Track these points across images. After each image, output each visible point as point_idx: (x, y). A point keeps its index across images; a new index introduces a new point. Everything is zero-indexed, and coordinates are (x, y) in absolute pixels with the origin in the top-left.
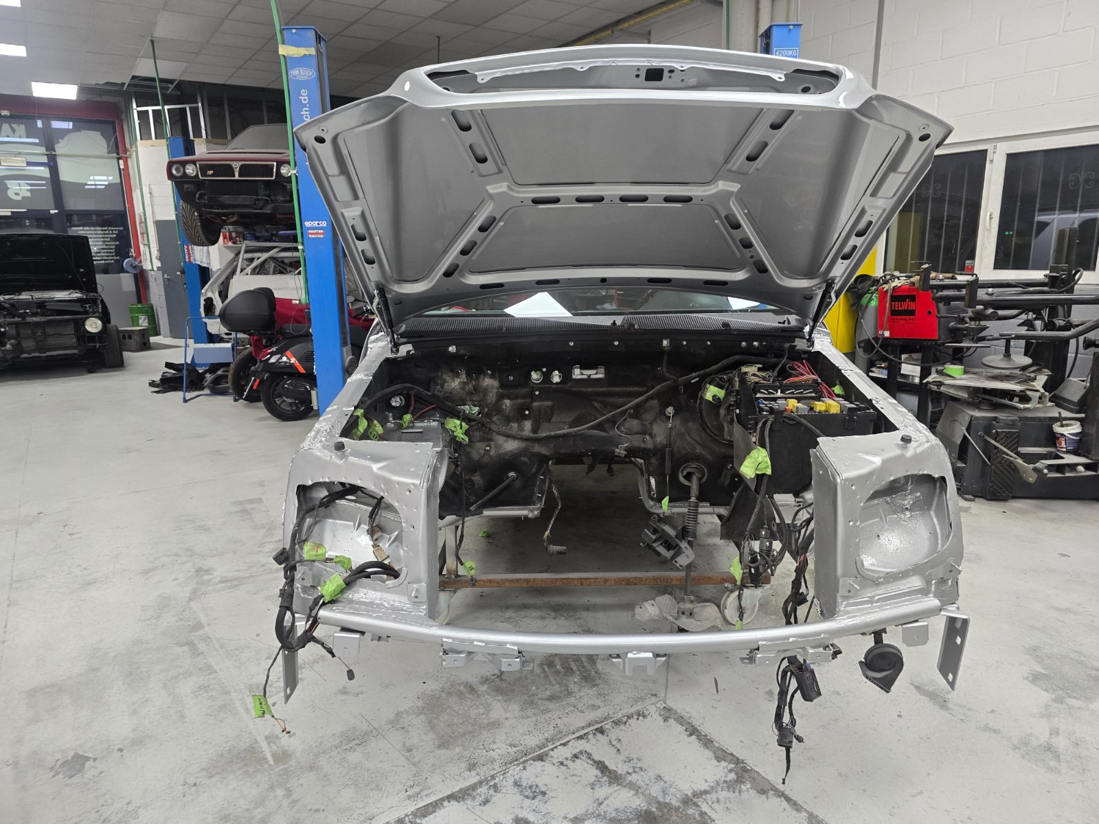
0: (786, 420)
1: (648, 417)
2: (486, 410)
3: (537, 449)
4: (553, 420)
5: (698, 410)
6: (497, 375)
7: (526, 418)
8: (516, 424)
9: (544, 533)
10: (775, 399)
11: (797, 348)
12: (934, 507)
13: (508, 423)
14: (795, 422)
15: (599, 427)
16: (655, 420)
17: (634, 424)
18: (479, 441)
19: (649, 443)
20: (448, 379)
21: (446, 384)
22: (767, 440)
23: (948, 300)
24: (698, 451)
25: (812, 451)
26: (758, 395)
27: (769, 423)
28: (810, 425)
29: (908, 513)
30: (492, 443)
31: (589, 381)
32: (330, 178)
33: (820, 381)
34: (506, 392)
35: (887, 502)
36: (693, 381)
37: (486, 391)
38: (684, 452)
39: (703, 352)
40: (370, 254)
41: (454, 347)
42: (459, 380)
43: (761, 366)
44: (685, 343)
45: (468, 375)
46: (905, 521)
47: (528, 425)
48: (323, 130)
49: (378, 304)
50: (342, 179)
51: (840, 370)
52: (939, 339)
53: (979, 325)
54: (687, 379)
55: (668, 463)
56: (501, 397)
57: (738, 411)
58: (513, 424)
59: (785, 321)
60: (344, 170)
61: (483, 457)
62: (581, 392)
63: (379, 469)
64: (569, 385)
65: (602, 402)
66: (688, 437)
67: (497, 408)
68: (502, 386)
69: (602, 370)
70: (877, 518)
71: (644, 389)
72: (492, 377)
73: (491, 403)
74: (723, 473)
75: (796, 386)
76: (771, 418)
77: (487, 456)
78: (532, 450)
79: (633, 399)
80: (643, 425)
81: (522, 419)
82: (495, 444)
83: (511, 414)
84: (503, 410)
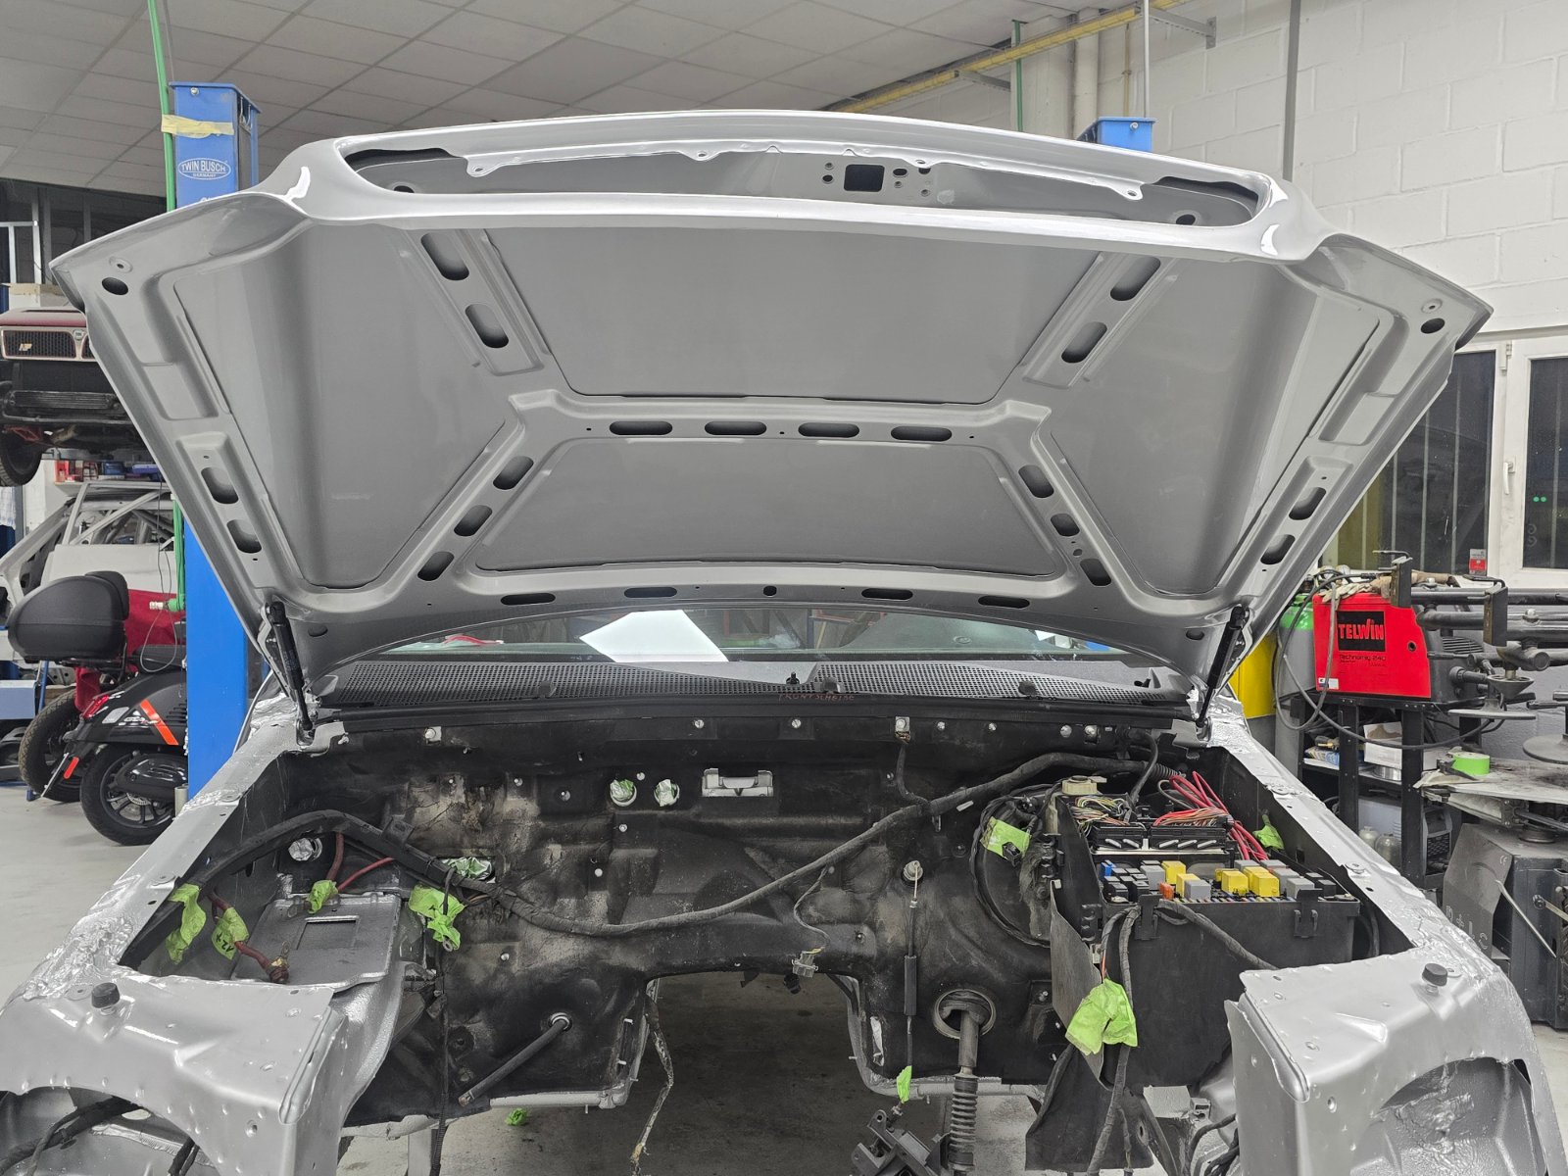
0: (1166, 918)
1: (867, 883)
2: (506, 868)
3: (618, 957)
4: (658, 889)
5: (973, 872)
6: (535, 791)
7: (596, 884)
8: (573, 901)
9: (633, 1149)
10: (1137, 861)
11: (1176, 740)
12: (1501, 1127)
13: (555, 899)
14: (1184, 922)
15: (760, 906)
16: (881, 890)
17: (836, 899)
18: (485, 941)
19: (869, 945)
20: (422, 797)
21: (418, 810)
22: (1125, 964)
23: (1447, 626)
24: (974, 962)
25: (1230, 1005)
26: (1102, 851)
27: (1128, 924)
28: (1219, 930)
29: (1445, 1143)
30: (517, 944)
31: (739, 803)
32: (145, 369)
33: (1231, 819)
34: (553, 827)
35: (1399, 1118)
36: (961, 808)
37: (508, 825)
38: (944, 965)
39: (981, 745)
40: (249, 530)
41: (438, 729)
42: (449, 800)
43: (1104, 780)
44: (941, 725)
45: (470, 789)
46: (1441, 1163)
47: (600, 901)
48: (120, 266)
49: (272, 634)
50: (175, 371)
51: (1270, 793)
52: (1434, 698)
53: (1514, 678)
54: (948, 801)
55: (909, 991)
56: (541, 839)
57: (1058, 884)
58: (566, 901)
59: (1148, 681)
60: (176, 352)
61: (494, 977)
62: (721, 827)
63: (188, 1062)
64: (694, 810)
65: (765, 850)
66: (952, 931)
67: (530, 863)
68: (544, 814)
69: (766, 778)
70: (1378, 1156)
71: (857, 821)
72: (524, 792)
73: (518, 852)
74: (1030, 1012)
75: (1181, 833)
76: (1133, 912)
77: (502, 977)
78: (607, 961)
79: (834, 844)
80: (855, 901)
81: (587, 888)
82: (523, 947)
83: (562, 878)
84: (544, 869)
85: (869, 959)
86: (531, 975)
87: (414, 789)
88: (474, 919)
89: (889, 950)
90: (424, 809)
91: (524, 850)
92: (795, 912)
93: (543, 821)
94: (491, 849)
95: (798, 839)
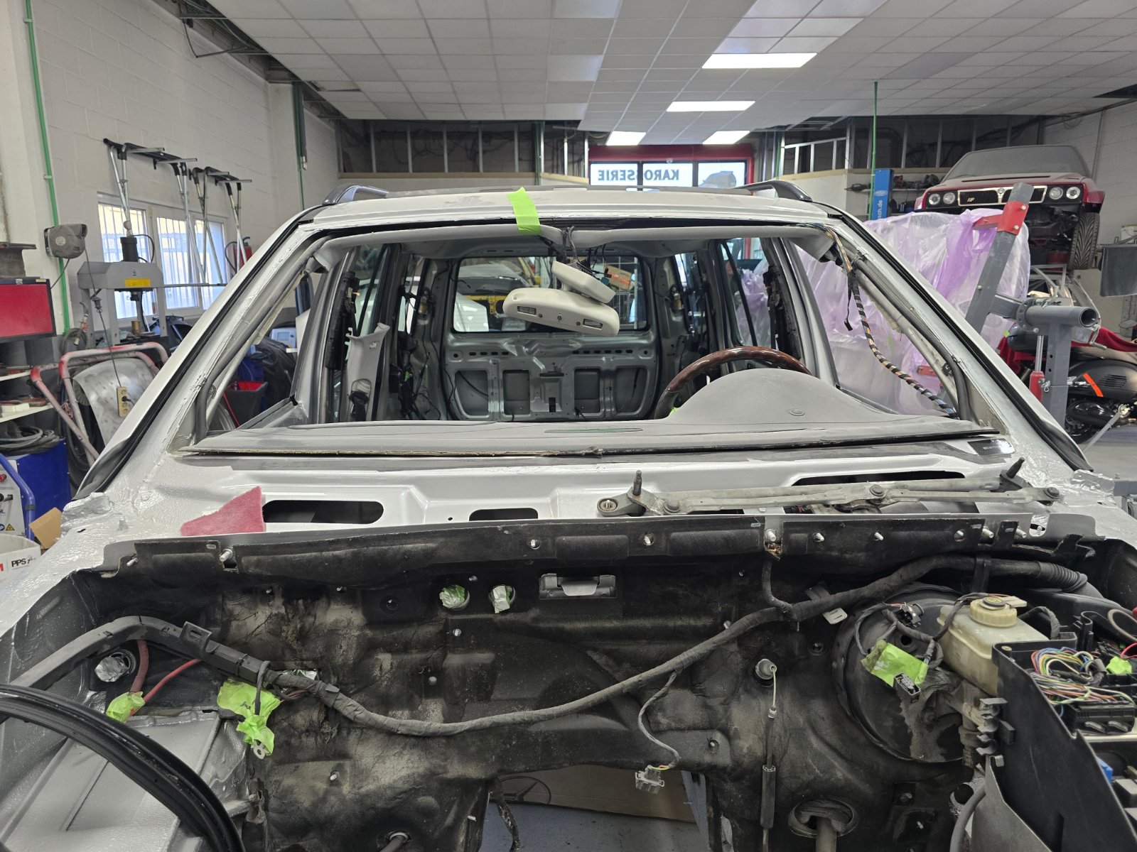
1: (719, 687)
3: (456, 768)
4: (497, 694)
6: (360, 598)
7: (431, 692)
8: (407, 711)
13: (386, 713)
15: (602, 708)
17: (686, 705)
18: (313, 760)
19: (723, 753)
24: (839, 775)
30: (347, 765)
34: (381, 635)
37: (333, 633)
38: (806, 777)
42: (268, 611)
45: (289, 601)
47: (434, 710)
54: (813, 608)
55: (768, 803)
56: (369, 648)
58: (399, 712)
61: (324, 800)
62: (562, 631)
64: (532, 614)
65: (609, 653)
66: (814, 741)
67: (358, 678)
68: (371, 623)
69: (608, 580)
71: (705, 621)
72: (348, 600)
73: (344, 664)
74: (892, 814)
77: (332, 799)
79: (683, 646)
84: (373, 681)
85: (724, 769)
86: (361, 799)
87: (228, 602)
88: (300, 737)
89: (746, 760)
90: (240, 623)
91: (351, 662)
92: (640, 720)
93: (371, 629)
94: (315, 661)
95: (644, 641)
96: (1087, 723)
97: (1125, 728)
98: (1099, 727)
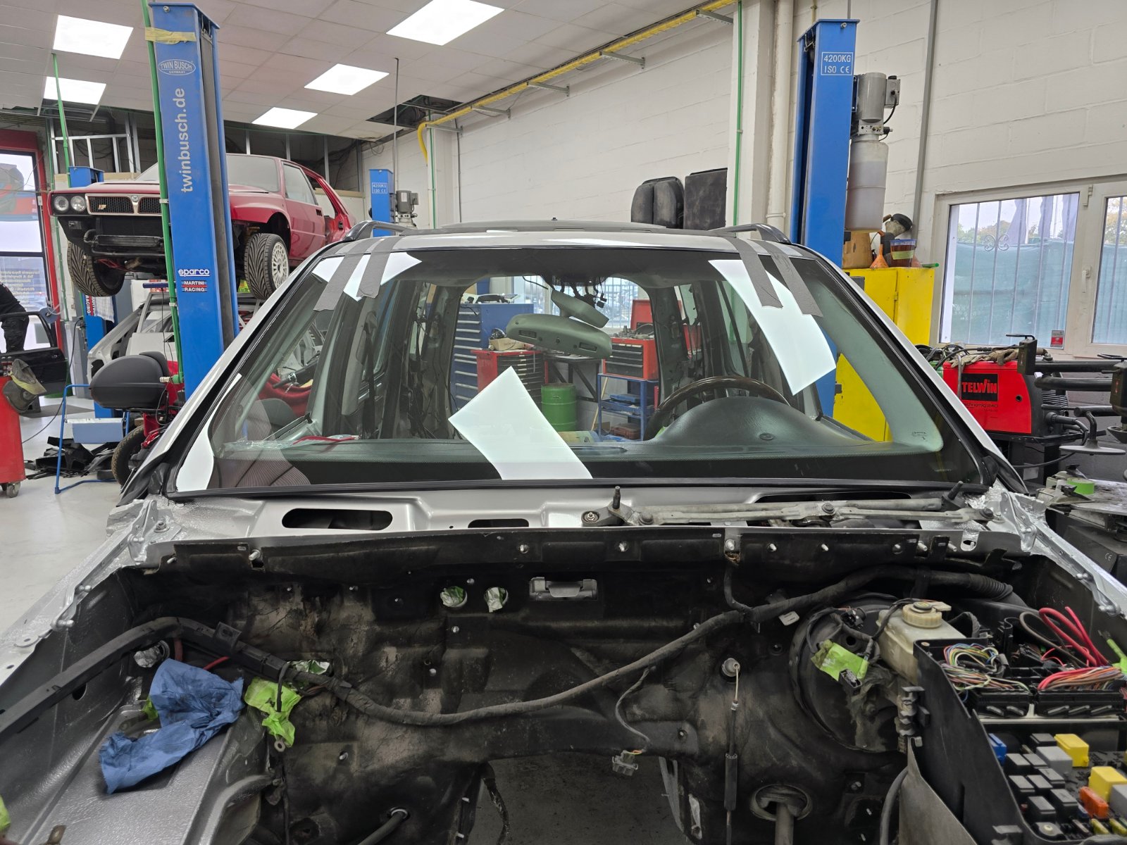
1: (688, 682)
2: (345, 669)
3: (455, 752)
4: (489, 686)
5: (795, 679)
6: (370, 596)
7: (431, 683)
8: (409, 700)
13: (391, 700)
15: (584, 700)
16: (702, 689)
17: (659, 697)
18: (324, 741)
19: (691, 742)
20: (261, 606)
21: (258, 618)
24: (794, 763)
30: (355, 745)
31: (565, 606)
34: (388, 631)
37: (345, 630)
38: (764, 764)
42: (287, 608)
45: (306, 599)
47: (433, 700)
54: (770, 610)
55: (730, 787)
56: (376, 643)
58: (402, 701)
61: (333, 776)
62: (548, 629)
64: (522, 614)
65: (590, 651)
66: (772, 732)
67: (366, 668)
68: (379, 619)
69: (591, 584)
72: (360, 598)
73: (355, 655)
74: (843, 799)
77: (341, 777)
78: (441, 758)
79: (657, 645)
80: (676, 700)
81: (422, 687)
82: (361, 747)
83: (398, 680)
84: (381, 671)
85: (691, 756)
86: (367, 777)
87: (253, 598)
88: (314, 721)
89: (711, 748)
90: (263, 617)
91: (360, 654)
92: (617, 711)
93: (379, 625)
94: (329, 652)
95: (622, 640)
96: (988, 707)
97: (1022, 713)
98: (998, 711)
